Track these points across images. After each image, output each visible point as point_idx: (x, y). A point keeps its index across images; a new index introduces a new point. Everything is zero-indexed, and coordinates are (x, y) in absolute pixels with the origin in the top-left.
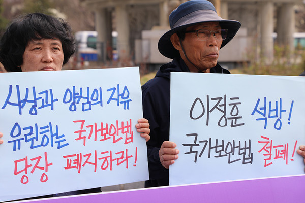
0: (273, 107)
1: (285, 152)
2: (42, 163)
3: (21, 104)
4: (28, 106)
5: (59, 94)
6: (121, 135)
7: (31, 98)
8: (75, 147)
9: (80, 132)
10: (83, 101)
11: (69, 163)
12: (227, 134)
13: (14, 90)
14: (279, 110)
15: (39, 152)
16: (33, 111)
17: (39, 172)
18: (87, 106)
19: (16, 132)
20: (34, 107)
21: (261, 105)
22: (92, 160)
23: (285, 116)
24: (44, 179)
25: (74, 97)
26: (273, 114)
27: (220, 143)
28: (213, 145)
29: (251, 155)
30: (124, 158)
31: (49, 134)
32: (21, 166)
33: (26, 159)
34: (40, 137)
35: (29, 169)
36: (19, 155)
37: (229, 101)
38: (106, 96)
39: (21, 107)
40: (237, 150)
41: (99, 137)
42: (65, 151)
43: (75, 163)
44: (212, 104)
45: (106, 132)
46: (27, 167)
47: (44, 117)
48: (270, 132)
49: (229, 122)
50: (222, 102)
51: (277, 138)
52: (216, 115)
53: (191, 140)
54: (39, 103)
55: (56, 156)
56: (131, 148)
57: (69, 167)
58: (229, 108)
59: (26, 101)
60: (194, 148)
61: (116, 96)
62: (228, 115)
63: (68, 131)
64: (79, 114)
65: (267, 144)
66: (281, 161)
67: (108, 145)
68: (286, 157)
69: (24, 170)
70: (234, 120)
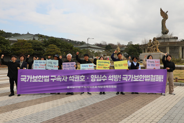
15: (37, 66)
21: (54, 63)
22: (41, 67)
24: (37, 68)
25: (40, 62)
28: (50, 66)
43: (39, 67)
48: (55, 65)
59: (36, 62)
69: (35, 67)
70: (52, 64)
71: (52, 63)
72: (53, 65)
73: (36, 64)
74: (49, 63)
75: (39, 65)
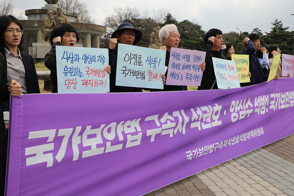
0: (153, 60)
1: (156, 76)
2: (74, 82)
3: (68, 59)
4: (70, 59)
5: (81, 56)
6: (101, 74)
7: (71, 57)
8: (86, 77)
9: (88, 72)
10: (89, 60)
11: (83, 82)
12: (137, 68)
13: (66, 52)
14: (155, 61)
15: (74, 77)
16: (72, 62)
17: (73, 85)
18: (90, 62)
19: (66, 70)
20: (72, 60)
21: (149, 59)
22: (91, 82)
23: (157, 64)
24: (75, 88)
25: (86, 58)
26: (153, 62)
27: (134, 71)
28: (132, 71)
29: (145, 76)
30: (102, 83)
31: (77, 71)
32: (67, 82)
33: (69, 80)
34: (74, 72)
35: (70, 84)
36: (66, 78)
37: (138, 56)
38: (97, 59)
39: (68, 60)
40: (140, 74)
41: (94, 74)
42: (82, 78)
43: (86, 83)
44: (132, 56)
45: (96, 72)
46: (69, 83)
47: (76, 64)
48: (152, 69)
49: (138, 64)
50: (136, 56)
51: (154, 71)
52: (133, 61)
53: (124, 69)
54: (74, 59)
55: (79, 80)
56: (104, 79)
57: (83, 84)
58: (138, 59)
59: (69, 57)
60: (125, 72)
61: (100, 59)
62: (138, 61)
63: (84, 71)
64: (87, 65)
65: (150, 73)
66: (155, 80)
67: (97, 78)
68: (157, 78)
69: (68, 84)
70: (140, 63)
71: (144, 60)
72: (145, 67)
73: (69, 65)
74: (130, 59)
75: (84, 73)
